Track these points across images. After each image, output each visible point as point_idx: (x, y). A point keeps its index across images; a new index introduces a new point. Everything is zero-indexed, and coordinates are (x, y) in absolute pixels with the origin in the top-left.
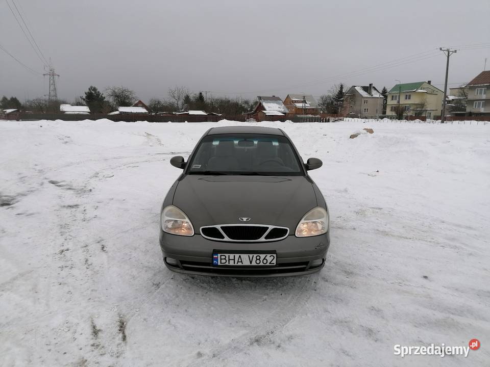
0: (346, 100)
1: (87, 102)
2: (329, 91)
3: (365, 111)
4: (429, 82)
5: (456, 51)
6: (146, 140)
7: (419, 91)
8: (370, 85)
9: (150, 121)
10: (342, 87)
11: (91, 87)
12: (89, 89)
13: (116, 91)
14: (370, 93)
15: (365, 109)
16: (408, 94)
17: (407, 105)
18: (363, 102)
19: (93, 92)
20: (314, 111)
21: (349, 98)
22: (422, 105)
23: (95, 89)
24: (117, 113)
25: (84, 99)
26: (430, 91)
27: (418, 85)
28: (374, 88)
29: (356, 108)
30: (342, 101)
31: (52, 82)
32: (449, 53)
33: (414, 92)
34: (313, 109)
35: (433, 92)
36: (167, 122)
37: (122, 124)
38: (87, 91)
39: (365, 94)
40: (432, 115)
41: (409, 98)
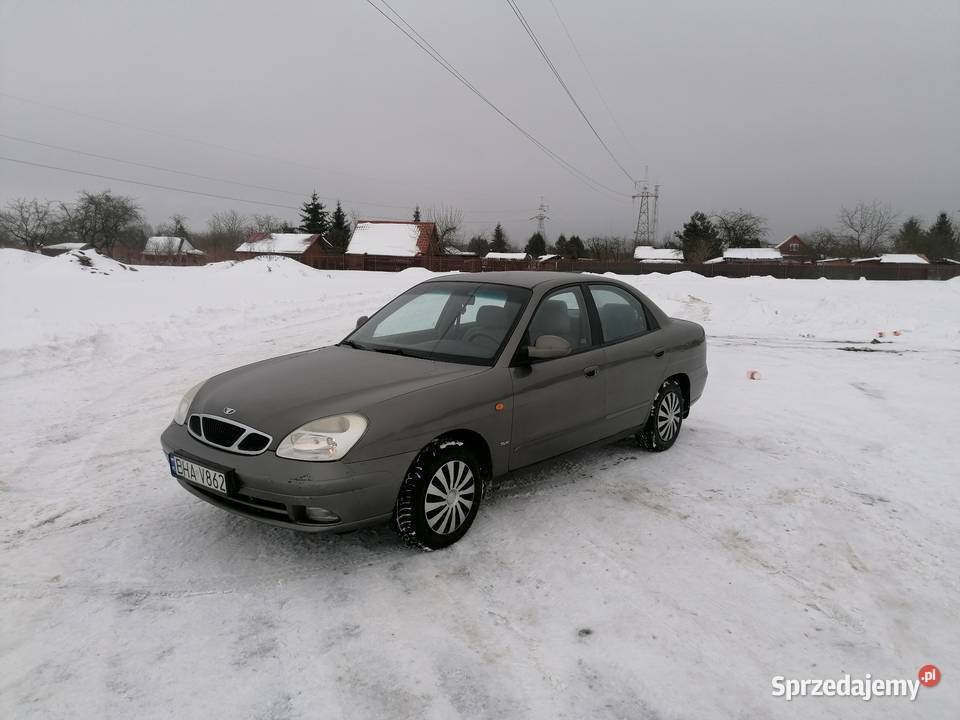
1: (685, 241)
6: (682, 310)
9: (777, 276)
11: (697, 214)
12: (692, 218)
13: (728, 218)
19: (698, 223)
23: (702, 218)
24: (719, 260)
25: (680, 237)
31: (644, 207)
36: (817, 277)
37: (720, 280)
38: (688, 221)
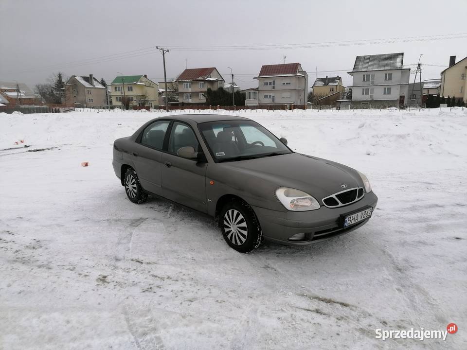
0: (68, 89)
2: (48, 80)
3: (90, 101)
4: (145, 76)
5: (168, 51)
7: (139, 83)
8: (91, 75)
10: (60, 76)
14: (92, 84)
15: (90, 99)
16: (130, 86)
17: (131, 96)
18: (86, 92)
20: (30, 101)
21: (71, 88)
22: (144, 96)
26: (147, 84)
27: (137, 78)
28: (94, 78)
29: (81, 98)
30: (63, 90)
32: (163, 52)
33: (135, 84)
34: (30, 99)
35: (151, 85)
39: (86, 84)
40: (153, 105)
41: (132, 90)
